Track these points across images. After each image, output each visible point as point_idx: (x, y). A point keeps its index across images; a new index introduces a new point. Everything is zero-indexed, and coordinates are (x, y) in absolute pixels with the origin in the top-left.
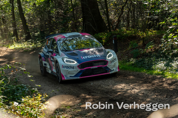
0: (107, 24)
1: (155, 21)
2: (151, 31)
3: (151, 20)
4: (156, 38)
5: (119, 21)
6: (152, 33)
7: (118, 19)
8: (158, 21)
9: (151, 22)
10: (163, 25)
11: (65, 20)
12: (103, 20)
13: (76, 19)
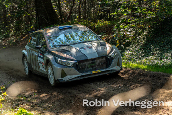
0: (59, 16)
1: (106, 12)
2: (102, 22)
3: (102, 11)
4: (107, 28)
5: (71, 13)
6: (103, 23)
7: (70, 11)
8: (109, 11)
9: (102, 14)
10: (114, 16)
11: (19, 13)
12: (55, 12)
13: (30, 12)
